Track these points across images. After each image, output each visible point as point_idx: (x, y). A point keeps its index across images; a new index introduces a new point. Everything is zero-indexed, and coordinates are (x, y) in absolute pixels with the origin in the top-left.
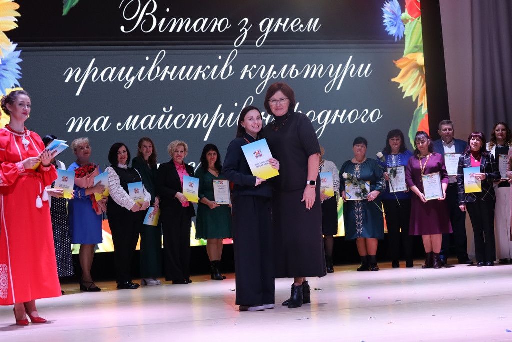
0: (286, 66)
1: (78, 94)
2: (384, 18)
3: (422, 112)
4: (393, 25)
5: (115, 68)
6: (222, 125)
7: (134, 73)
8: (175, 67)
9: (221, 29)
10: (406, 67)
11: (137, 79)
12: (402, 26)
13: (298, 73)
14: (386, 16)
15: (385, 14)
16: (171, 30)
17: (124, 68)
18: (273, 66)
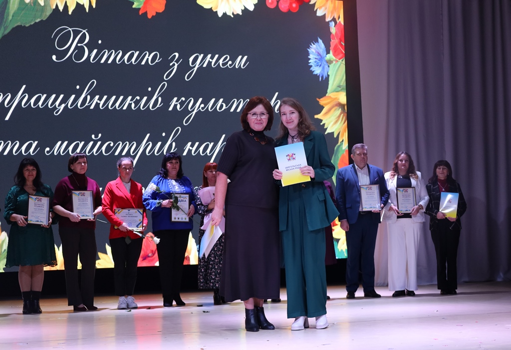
0: (213, 100)
1: (7, 118)
2: (310, 59)
3: (342, 148)
4: (317, 66)
5: (45, 95)
6: (149, 153)
7: (64, 101)
8: (105, 97)
9: (152, 63)
10: (329, 105)
11: (66, 107)
12: (327, 66)
13: (224, 107)
14: (311, 56)
15: (310, 55)
16: (102, 61)
17: (54, 96)
18: (200, 100)
